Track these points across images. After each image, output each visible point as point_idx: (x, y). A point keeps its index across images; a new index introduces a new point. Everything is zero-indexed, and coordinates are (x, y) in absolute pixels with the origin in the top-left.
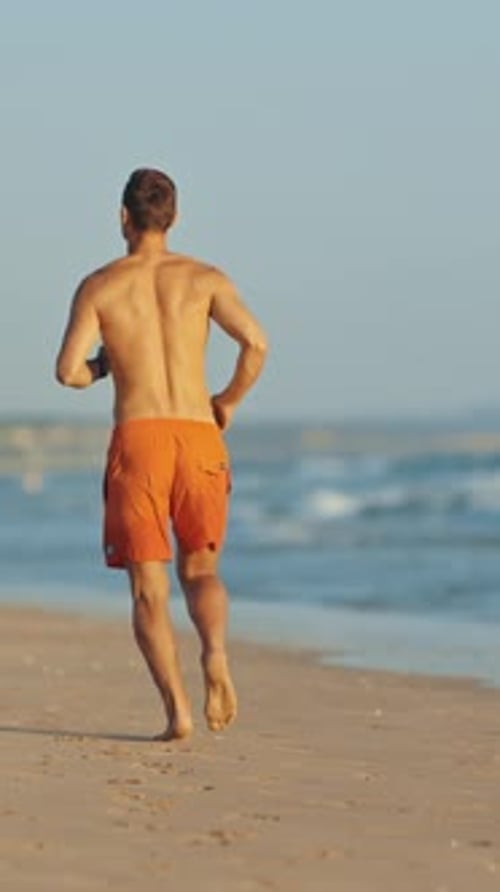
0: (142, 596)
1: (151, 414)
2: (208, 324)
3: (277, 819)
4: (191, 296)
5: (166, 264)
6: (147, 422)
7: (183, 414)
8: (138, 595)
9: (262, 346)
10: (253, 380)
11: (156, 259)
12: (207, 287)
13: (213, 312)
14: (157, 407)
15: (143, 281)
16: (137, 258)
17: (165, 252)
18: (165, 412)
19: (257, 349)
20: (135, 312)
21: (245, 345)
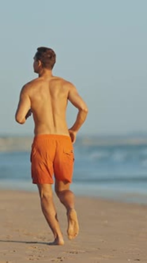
0: (44, 196)
1: (47, 133)
2: (67, 101)
3: (77, 253)
4: (62, 91)
5: (52, 80)
6: (47, 136)
7: (59, 133)
8: (42, 196)
9: (86, 110)
10: (83, 122)
11: (49, 79)
12: (67, 88)
13: (69, 98)
14: (50, 130)
15: (45, 85)
16: (42, 78)
17: (52, 76)
18: (53, 133)
19: (85, 111)
20: (42, 97)
21: (80, 109)
